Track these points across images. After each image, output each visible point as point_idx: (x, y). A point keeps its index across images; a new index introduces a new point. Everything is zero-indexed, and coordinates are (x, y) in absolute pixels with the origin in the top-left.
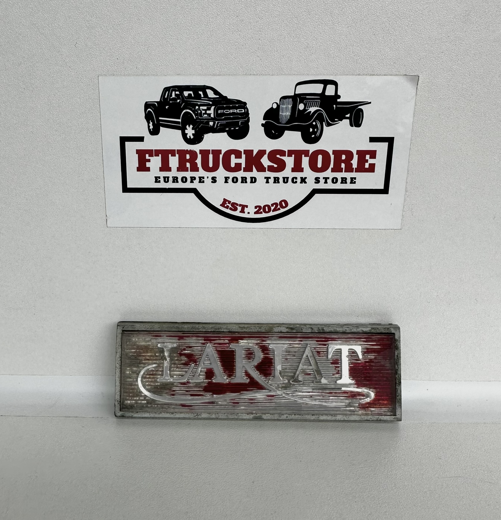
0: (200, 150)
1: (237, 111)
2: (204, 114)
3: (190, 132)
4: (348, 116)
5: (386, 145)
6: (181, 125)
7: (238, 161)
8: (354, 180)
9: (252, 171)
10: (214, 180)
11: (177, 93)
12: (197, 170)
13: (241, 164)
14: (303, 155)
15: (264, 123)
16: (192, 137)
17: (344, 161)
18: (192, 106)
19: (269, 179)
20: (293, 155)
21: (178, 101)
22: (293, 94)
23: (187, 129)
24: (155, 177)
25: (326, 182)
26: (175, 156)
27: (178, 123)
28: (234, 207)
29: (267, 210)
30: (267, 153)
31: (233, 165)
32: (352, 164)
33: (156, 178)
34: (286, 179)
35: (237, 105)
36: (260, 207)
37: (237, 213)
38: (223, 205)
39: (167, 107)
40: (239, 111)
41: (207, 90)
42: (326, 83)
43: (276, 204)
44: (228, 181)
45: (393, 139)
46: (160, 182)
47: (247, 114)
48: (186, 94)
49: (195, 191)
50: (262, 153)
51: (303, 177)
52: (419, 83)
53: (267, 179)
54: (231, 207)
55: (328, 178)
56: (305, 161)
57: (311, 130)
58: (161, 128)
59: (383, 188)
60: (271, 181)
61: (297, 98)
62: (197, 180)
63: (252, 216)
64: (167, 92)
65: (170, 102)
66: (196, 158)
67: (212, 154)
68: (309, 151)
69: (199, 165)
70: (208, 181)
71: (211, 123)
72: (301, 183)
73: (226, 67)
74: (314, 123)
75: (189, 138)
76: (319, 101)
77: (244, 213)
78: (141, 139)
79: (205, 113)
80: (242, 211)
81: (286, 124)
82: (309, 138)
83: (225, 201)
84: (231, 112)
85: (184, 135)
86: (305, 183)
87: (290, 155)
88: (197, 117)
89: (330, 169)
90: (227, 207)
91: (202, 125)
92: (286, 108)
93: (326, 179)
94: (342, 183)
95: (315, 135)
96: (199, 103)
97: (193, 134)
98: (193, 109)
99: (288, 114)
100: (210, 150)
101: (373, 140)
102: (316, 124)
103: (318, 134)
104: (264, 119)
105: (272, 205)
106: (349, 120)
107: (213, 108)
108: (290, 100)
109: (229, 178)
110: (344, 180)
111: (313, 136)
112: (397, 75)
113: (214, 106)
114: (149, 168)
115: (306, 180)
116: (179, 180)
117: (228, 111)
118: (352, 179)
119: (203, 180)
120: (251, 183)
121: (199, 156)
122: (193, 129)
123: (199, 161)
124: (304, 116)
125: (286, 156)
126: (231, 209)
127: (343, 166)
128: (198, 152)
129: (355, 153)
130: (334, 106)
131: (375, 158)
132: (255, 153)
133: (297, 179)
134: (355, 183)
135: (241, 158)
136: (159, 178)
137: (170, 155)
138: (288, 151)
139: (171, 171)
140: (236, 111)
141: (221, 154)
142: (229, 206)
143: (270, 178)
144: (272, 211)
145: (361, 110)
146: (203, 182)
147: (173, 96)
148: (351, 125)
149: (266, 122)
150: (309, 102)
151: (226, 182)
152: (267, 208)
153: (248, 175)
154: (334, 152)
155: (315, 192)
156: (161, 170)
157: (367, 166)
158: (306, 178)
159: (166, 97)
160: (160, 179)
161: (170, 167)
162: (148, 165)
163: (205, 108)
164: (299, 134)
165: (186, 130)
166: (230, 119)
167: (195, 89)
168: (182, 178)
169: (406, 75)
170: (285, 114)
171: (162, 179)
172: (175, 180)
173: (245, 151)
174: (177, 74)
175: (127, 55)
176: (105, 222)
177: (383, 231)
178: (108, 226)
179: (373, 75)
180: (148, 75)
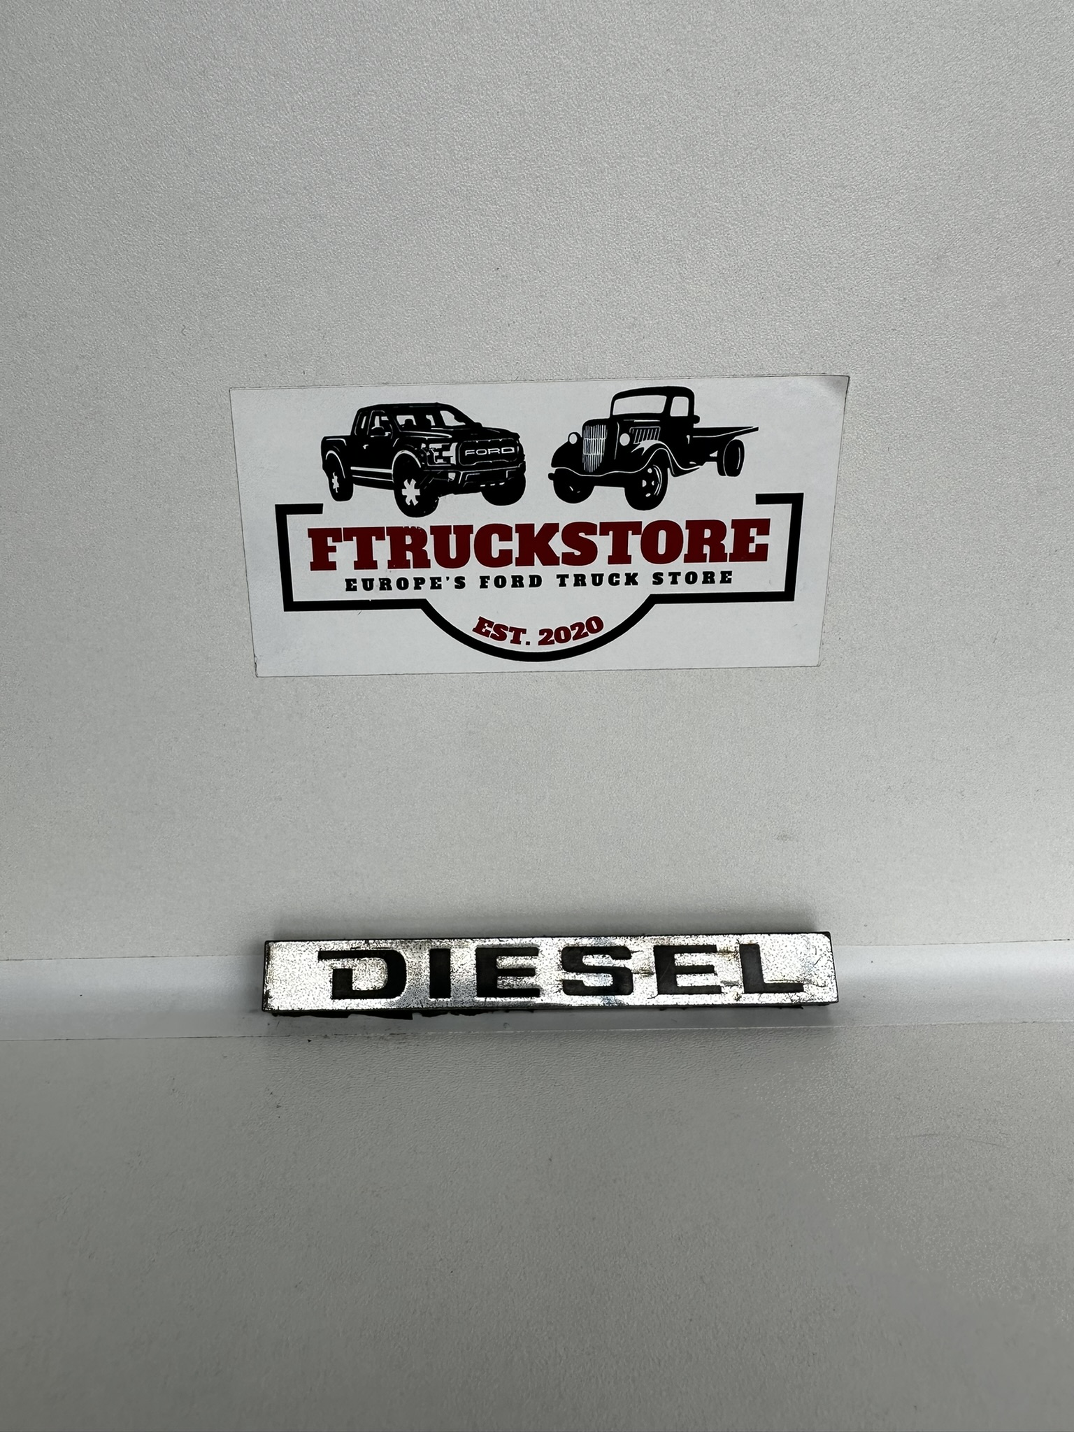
0: (432, 528)
1: (500, 451)
2: (437, 458)
3: (411, 492)
4: (715, 454)
5: (787, 508)
7: (506, 545)
8: (729, 577)
10: (460, 583)
11: (385, 418)
12: (426, 564)
13: (510, 552)
14: (630, 532)
16: (415, 503)
17: (707, 541)
18: (414, 444)
19: (566, 579)
20: (611, 533)
23: (405, 488)
24: (346, 580)
25: (674, 582)
26: (384, 539)
27: (388, 475)
28: (500, 632)
29: (563, 637)
31: (495, 554)
33: (349, 582)
36: (549, 632)
37: (506, 645)
38: (478, 630)
39: (365, 447)
40: (505, 450)
41: (441, 412)
42: (671, 393)
43: (580, 625)
46: (356, 590)
47: (519, 457)
49: (423, 605)
50: (550, 529)
52: (850, 390)
53: (562, 578)
54: (494, 633)
55: (679, 574)
56: (634, 543)
57: (644, 483)
58: (355, 486)
60: (570, 581)
61: (615, 424)
62: (428, 583)
63: (535, 648)
64: (365, 418)
65: (372, 436)
66: (425, 542)
69: (431, 555)
70: (448, 585)
71: (452, 476)
72: (627, 583)
73: (478, 367)
74: (650, 471)
75: (409, 504)
76: (658, 429)
77: (519, 643)
78: (316, 509)
79: (440, 457)
80: (516, 640)
81: (594, 473)
82: (640, 500)
83: (482, 621)
85: (400, 500)
86: (636, 583)
89: (681, 557)
90: (487, 634)
93: (674, 576)
94: (705, 582)
95: (652, 493)
96: (427, 438)
97: (417, 497)
99: (600, 454)
100: (451, 526)
101: (762, 499)
102: (654, 471)
105: (573, 627)
106: (716, 463)
107: (454, 445)
108: (604, 427)
110: (709, 577)
111: (648, 495)
112: (807, 375)
113: (456, 444)
116: (393, 584)
118: (723, 574)
119: (439, 583)
120: (531, 586)
121: (431, 539)
123: (430, 548)
124: (630, 457)
125: (596, 534)
126: (493, 637)
127: (707, 549)
128: (428, 532)
129: (728, 525)
130: (688, 437)
133: (619, 578)
134: (729, 581)
135: (510, 539)
136: (355, 581)
137: (374, 538)
139: (375, 567)
140: (498, 451)
141: (472, 533)
143: (567, 576)
145: (740, 444)
146: (440, 587)
147: (377, 424)
148: (721, 473)
151: (483, 585)
152: (562, 632)
153: (524, 572)
154: (690, 524)
156: (358, 565)
157: (752, 548)
158: (636, 575)
159: (362, 427)
160: (356, 583)
161: (374, 559)
162: (332, 557)
163: (439, 446)
164: (621, 491)
165: (403, 490)
166: (488, 466)
167: (419, 410)
168: (399, 581)
169: (824, 375)
170: (594, 453)
171: (359, 585)
172: (385, 584)
173: (520, 528)
174: (383, 383)
175: (284, 348)
176: (252, 667)
177: (784, 671)
178: (259, 675)
179: (763, 376)
180: (326, 386)
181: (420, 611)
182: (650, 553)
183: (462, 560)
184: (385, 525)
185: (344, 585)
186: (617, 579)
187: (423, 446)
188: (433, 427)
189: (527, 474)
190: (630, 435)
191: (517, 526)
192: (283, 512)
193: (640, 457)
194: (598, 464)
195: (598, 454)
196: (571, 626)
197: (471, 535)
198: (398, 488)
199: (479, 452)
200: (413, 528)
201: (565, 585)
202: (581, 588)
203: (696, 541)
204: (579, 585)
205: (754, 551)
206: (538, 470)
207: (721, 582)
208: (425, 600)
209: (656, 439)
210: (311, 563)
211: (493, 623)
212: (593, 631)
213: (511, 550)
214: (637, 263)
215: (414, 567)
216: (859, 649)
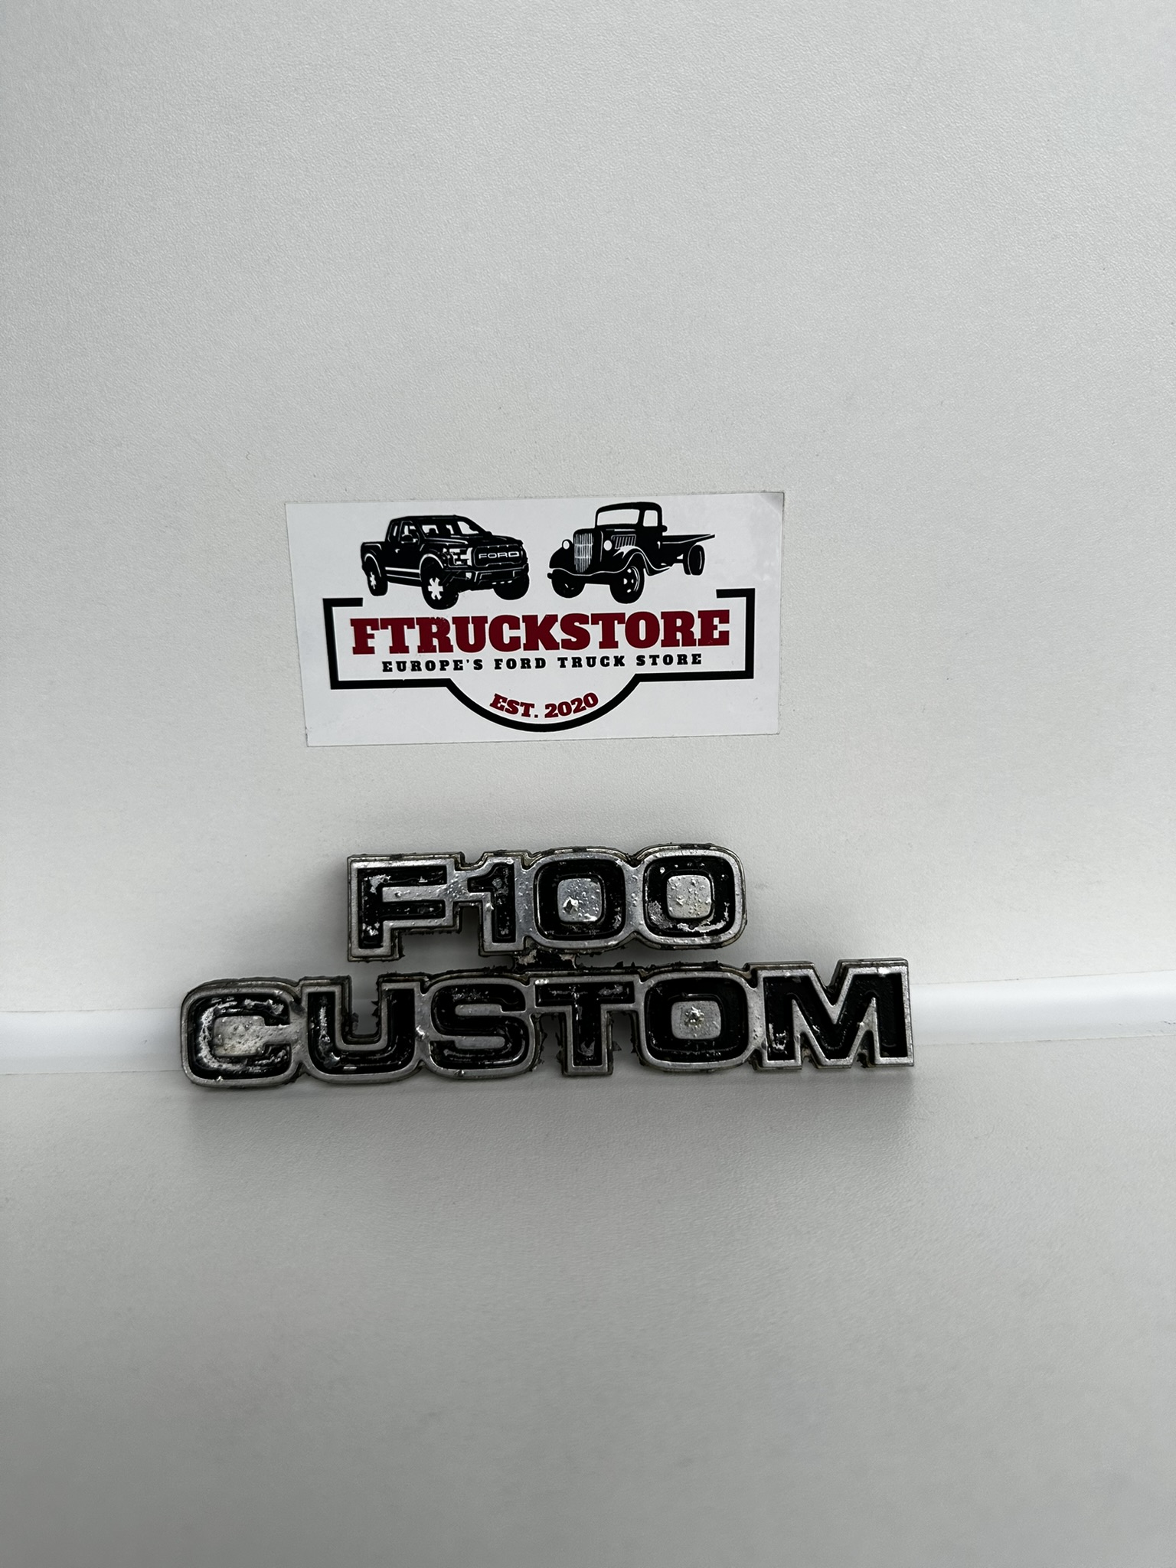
0: (453, 618)
3: (436, 589)
4: (681, 557)
7: (515, 633)
9: (538, 649)
10: (478, 665)
11: (412, 528)
12: (450, 649)
13: (519, 637)
14: (616, 622)
16: (439, 597)
17: (679, 629)
18: (437, 548)
20: (600, 622)
21: (414, 540)
22: (593, 527)
25: (654, 663)
26: (414, 628)
27: (416, 575)
28: (513, 706)
29: (565, 711)
30: (559, 619)
31: (506, 641)
32: (692, 632)
33: (385, 664)
36: (553, 706)
37: (518, 718)
40: (511, 554)
41: (459, 523)
42: (643, 507)
43: (579, 700)
45: (753, 590)
47: (523, 559)
49: (448, 683)
50: (551, 620)
52: (785, 504)
53: (563, 660)
55: (658, 656)
56: (620, 630)
57: (625, 581)
60: (569, 663)
61: (599, 533)
62: (452, 665)
63: (543, 721)
64: (396, 527)
68: (624, 614)
69: (453, 642)
70: (468, 667)
72: (616, 665)
73: (487, 487)
74: (629, 571)
75: (434, 598)
77: (529, 716)
78: (357, 602)
79: (459, 559)
80: (526, 714)
83: (497, 697)
85: (427, 595)
86: (623, 665)
87: (595, 622)
89: (659, 642)
90: (501, 709)
92: (585, 548)
93: (654, 658)
94: (679, 663)
95: (632, 589)
96: (447, 544)
97: (441, 593)
99: (589, 557)
101: (722, 594)
102: (633, 571)
103: (637, 587)
104: (551, 567)
105: (573, 702)
106: (682, 564)
107: (470, 550)
109: (501, 660)
110: (682, 659)
111: (629, 591)
112: (750, 492)
114: (373, 648)
116: (423, 666)
118: (694, 656)
121: (453, 627)
122: (440, 584)
123: (452, 635)
125: (588, 623)
126: (507, 711)
127: (679, 636)
128: (450, 622)
129: (696, 615)
130: (659, 543)
132: (540, 621)
134: (699, 662)
135: (519, 629)
136: (390, 663)
137: (405, 627)
138: (592, 615)
139: (408, 652)
145: (701, 548)
146: (461, 668)
147: (406, 532)
148: (687, 572)
149: (554, 571)
151: (498, 667)
152: (564, 707)
153: (532, 655)
154: (664, 615)
155: (638, 679)
156: (393, 650)
157: (716, 635)
158: (622, 657)
159: (394, 534)
161: (406, 645)
162: (370, 643)
163: (458, 550)
165: (429, 587)
166: (498, 567)
167: (441, 521)
169: (764, 491)
171: (394, 666)
172: (416, 666)
174: (413, 500)
176: (303, 738)
177: (751, 738)
178: (310, 745)
179: (715, 493)
180: (365, 501)
181: (445, 689)
182: (633, 639)
183: (479, 646)
184: (415, 616)
185: (382, 665)
187: (445, 550)
189: (529, 574)
190: (612, 541)
191: (523, 616)
192: (329, 604)
193: (621, 560)
194: (587, 566)
195: (587, 557)
197: (486, 625)
198: (424, 585)
200: (438, 618)
201: (565, 667)
203: (670, 630)
205: (718, 637)
206: (539, 570)
208: (449, 680)
210: (354, 648)
212: (591, 706)
214: (610, 403)
215: (440, 652)
216: (811, 719)
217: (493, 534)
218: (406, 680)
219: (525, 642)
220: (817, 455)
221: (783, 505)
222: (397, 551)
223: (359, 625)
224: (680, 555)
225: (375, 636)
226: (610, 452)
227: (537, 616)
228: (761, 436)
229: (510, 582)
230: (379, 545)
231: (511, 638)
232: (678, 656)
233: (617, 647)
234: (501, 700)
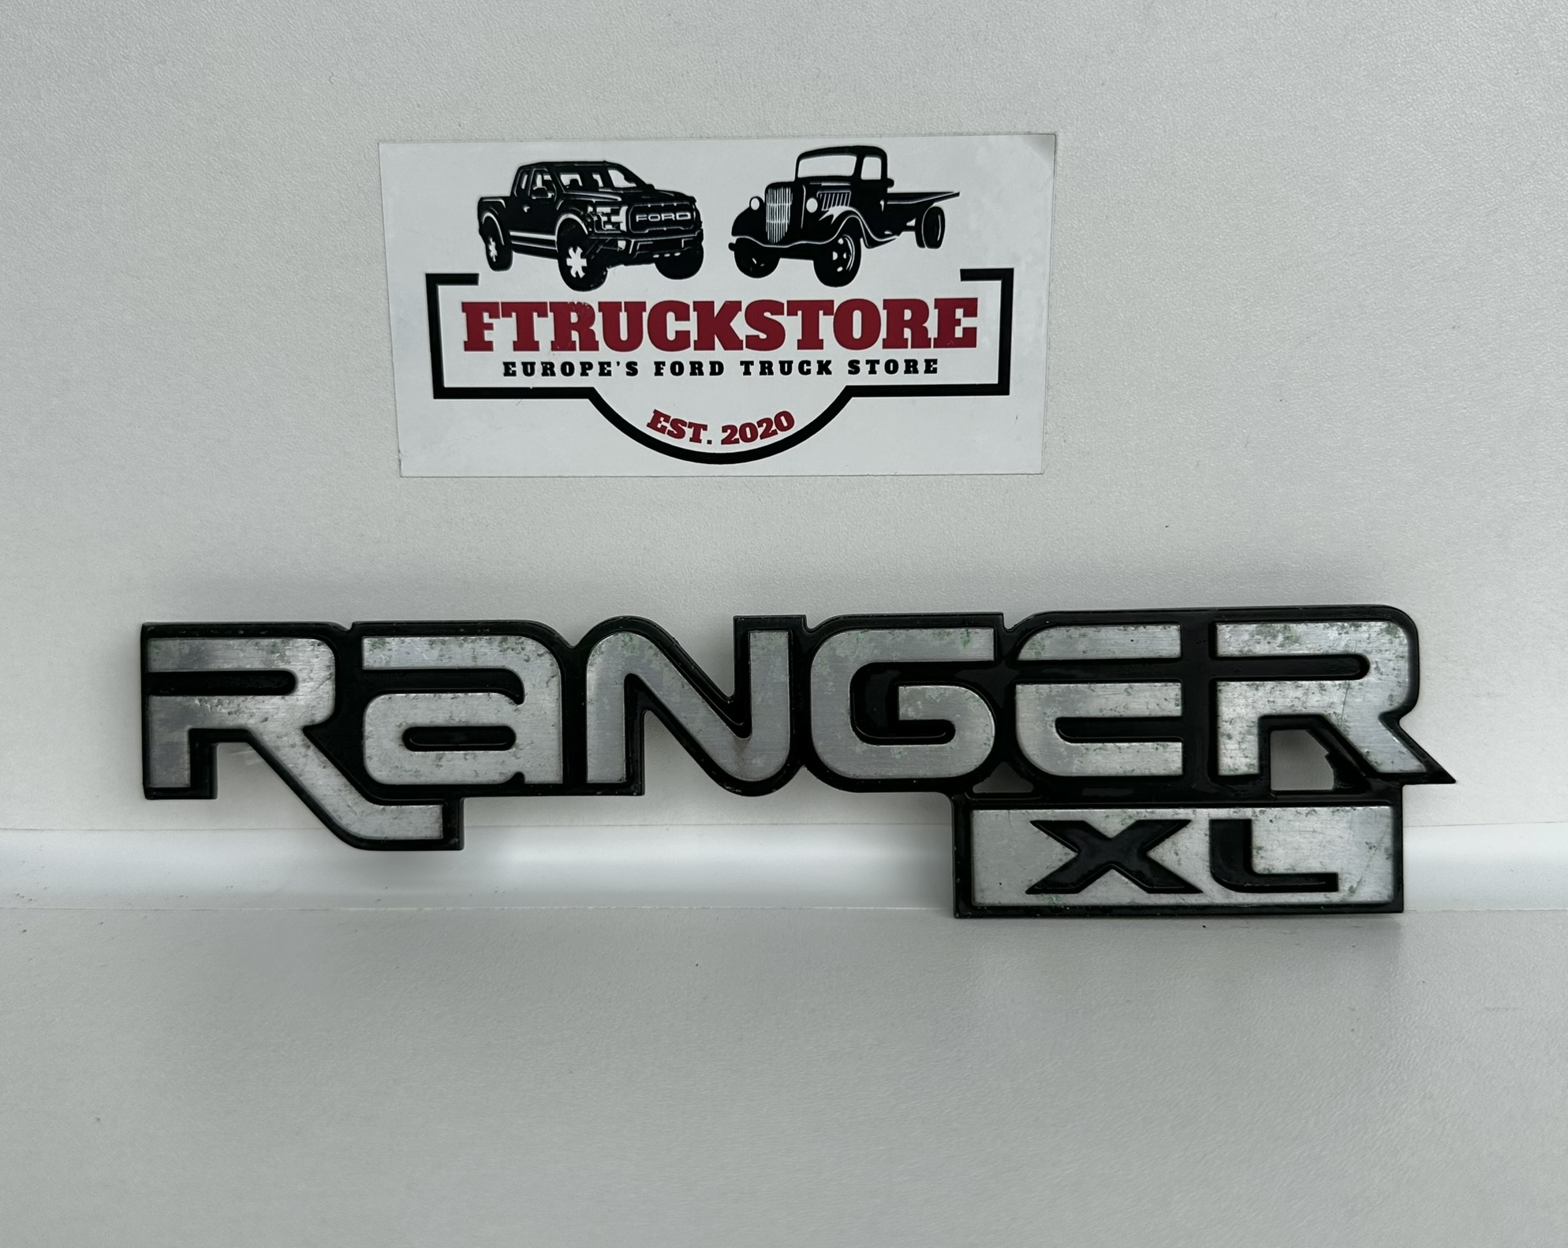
0: (600, 303)
1: (675, 217)
3: (577, 262)
4: (912, 223)
5: (997, 285)
6: (556, 249)
7: (683, 326)
9: (713, 348)
10: (632, 370)
11: (548, 177)
12: (593, 346)
13: (688, 333)
14: (821, 312)
15: (734, 242)
16: (582, 274)
17: (908, 324)
20: (800, 313)
22: (792, 179)
25: (873, 371)
27: (551, 243)
29: (749, 436)
30: (744, 307)
31: (671, 336)
33: (507, 365)
34: (786, 365)
35: (675, 204)
36: (733, 428)
37: (684, 443)
38: (652, 425)
40: (680, 216)
42: (861, 152)
43: (768, 421)
44: (662, 371)
45: (1010, 271)
47: (696, 223)
48: (566, 179)
49: (590, 394)
50: (732, 308)
51: (822, 361)
52: (1058, 150)
53: (747, 365)
54: (672, 429)
55: (878, 362)
56: (826, 324)
57: (835, 256)
58: (516, 256)
59: (996, 381)
60: (755, 369)
61: (801, 187)
62: (596, 368)
64: (526, 177)
65: (534, 198)
67: (625, 311)
68: (832, 302)
69: (599, 336)
70: (619, 372)
71: (622, 244)
72: (819, 373)
74: (841, 241)
75: (574, 275)
77: (700, 441)
78: (471, 279)
79: (609, 222)
80: (696, 438)
81: (781, 242)
84: (663, 219)
85: (565, 270)
86: (829, 372)
88: (590, 230)
89: (880, 342)
90: (662, 430)
91: (601, 247)
92: (780, 208)
93: (873, 363)
94: (907, 371)
95: (844, 267)
96: (594, 200)
98: (582, 213)
100: (620, 303)
101: (968, 275)
102: (845, 242)
103: (850, 264)
105: (760, 423)
107: (624, 209)
108: (788, 190)
110: (911, 366)
111: (840, 269)
112: (1010, 133)
115: (830, 367)
116: (557, 369)
117: (657, 217)
118: (928, 362)
119: (608, 369)
120: (711, 374)
121: (599, 316)
122: (582, 256)
123: (598, 327)
125: (783, 314)
126: (670, 433)
127: (907, 333)
128: (596, 308)
129: (931, 305)
130: (882, 203)
131: (975, 315)
132: (717, 310)
135: (687, 318)
136: (514, 364)
137: (535, 314)
138: (788, 302)
141: (645, 310)
142: (666, 427)
143: (752, 363)
144: (759, 437)
145: (940, 211)
146: (609, 373)
147: (539, 184)
148: (921, 244)
149: (738, 240)
150: (828, 194)
151: (658, 373)
152: (748, 430)
153: (705, 357)
154: (887, 304)
155: (850, 393)
156: (518, 346)
157: (959, 333)
158: (829, 362)
159: (523, 187)
161: (536, 339)
163: (607, 210)
164: (809, 264)
165: (568, 260)
166: (662, 233)
167: (586, 169)
169: (1029, 133)
170: (779, 220)
171: (519, 369)
172: (548, 369)
173: (698, 305)
174: (547, 139)
175: (439, 98)
176: (397, 466)
177: (1004, 479)
178: (404, 474)
179: (961, 134)
180: (484, 140)
181: (587, 401)
183: (633, 343)
184: (548, 298)
185: (503, 367)
186: (809, 367)
187: (590, 209)
188: (601, 188)
189: (703, 243)
190: (818, 200)
191: (694, 303)
192: (434, 281)
195: (783, 221)
196: (758, 423)
198: (562, 257)
199: (652, 217)
200: (579, 303)
201: (749, 374)
202: (767, 376)
204: (765, 374)
207: (926, 372)
209: (846, 205)
210: (465, 342)
211: (670, 417)
213: (689, 332)
215: (581, 349)
216: (1088, 454)
217: (656, 187)
218: (534, 388)
219: (696, 339)
220: (1103, 84)
221: (1055, 152)
222: (526, 209)
223: (474, 312)
224: (911, 220)
225: (494, 326)
226: (818, 77)
227: (713, 302)
228: (1026, 57)
229: (677, 254)
230: (502, 201)
231: (677, 332)
232: (906, 361)
233: (822, 348)
234: (662, 419)
